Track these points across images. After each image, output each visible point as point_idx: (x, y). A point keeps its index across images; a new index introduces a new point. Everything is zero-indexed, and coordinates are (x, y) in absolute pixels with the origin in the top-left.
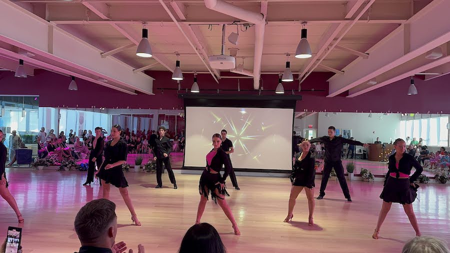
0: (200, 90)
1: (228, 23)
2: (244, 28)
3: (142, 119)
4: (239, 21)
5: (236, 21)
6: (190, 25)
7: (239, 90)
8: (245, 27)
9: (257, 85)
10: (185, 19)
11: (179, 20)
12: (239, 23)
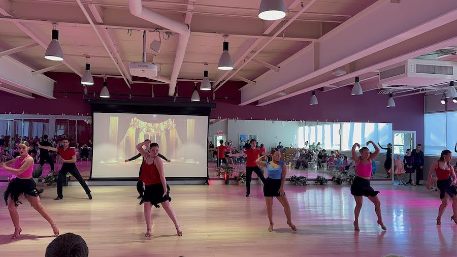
0: (110, 95)
1: (149, 29)
2: (166, 36)
3: (35, 124)
4: (162, 29)
5: (158, 28)
6: (106, 28)
7: (153, 96)
8: (168, 35)
9: (172, 92)
10: (102, 22)
11: (96, 23)
12: (161, 31)
